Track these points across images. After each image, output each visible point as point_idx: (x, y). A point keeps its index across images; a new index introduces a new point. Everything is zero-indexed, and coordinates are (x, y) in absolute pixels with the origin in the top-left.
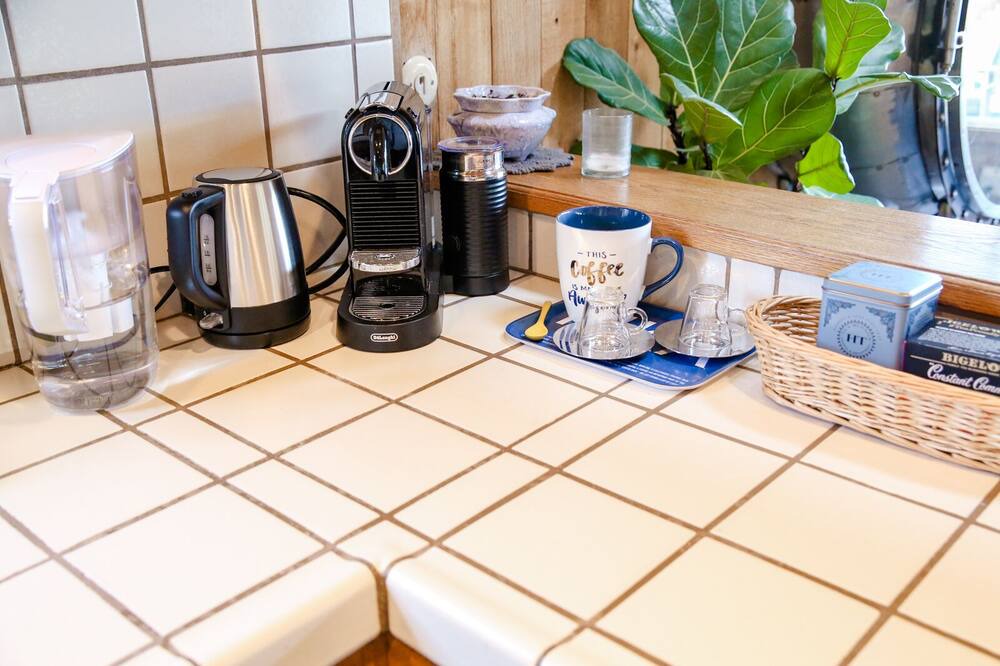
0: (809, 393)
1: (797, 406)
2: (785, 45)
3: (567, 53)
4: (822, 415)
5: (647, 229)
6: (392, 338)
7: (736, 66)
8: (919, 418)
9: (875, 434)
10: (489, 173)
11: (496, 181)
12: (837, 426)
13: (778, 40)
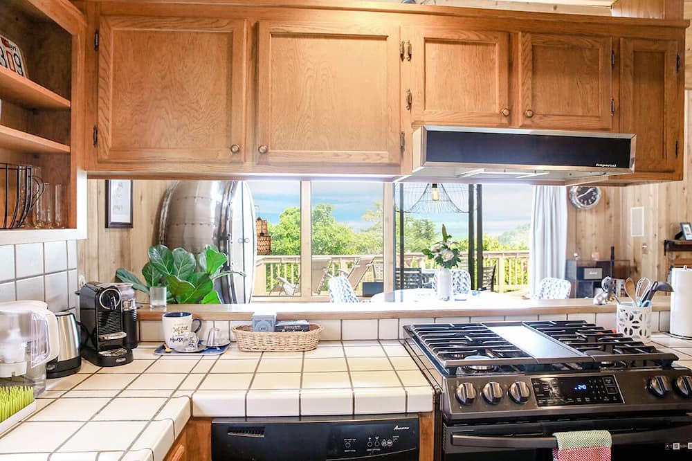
0: (255, 345)
1: (252, 350)
2: (194, 266)
3: (117, 273)
4: (259, 350)
5: (191, 316)
6: (124, 360)
7: (180, 273)
8: (283, 343)
9: (273, 351)
10: (131, 308)
11: (133, 310)
12: (263, 352)
13: (192, 265)
